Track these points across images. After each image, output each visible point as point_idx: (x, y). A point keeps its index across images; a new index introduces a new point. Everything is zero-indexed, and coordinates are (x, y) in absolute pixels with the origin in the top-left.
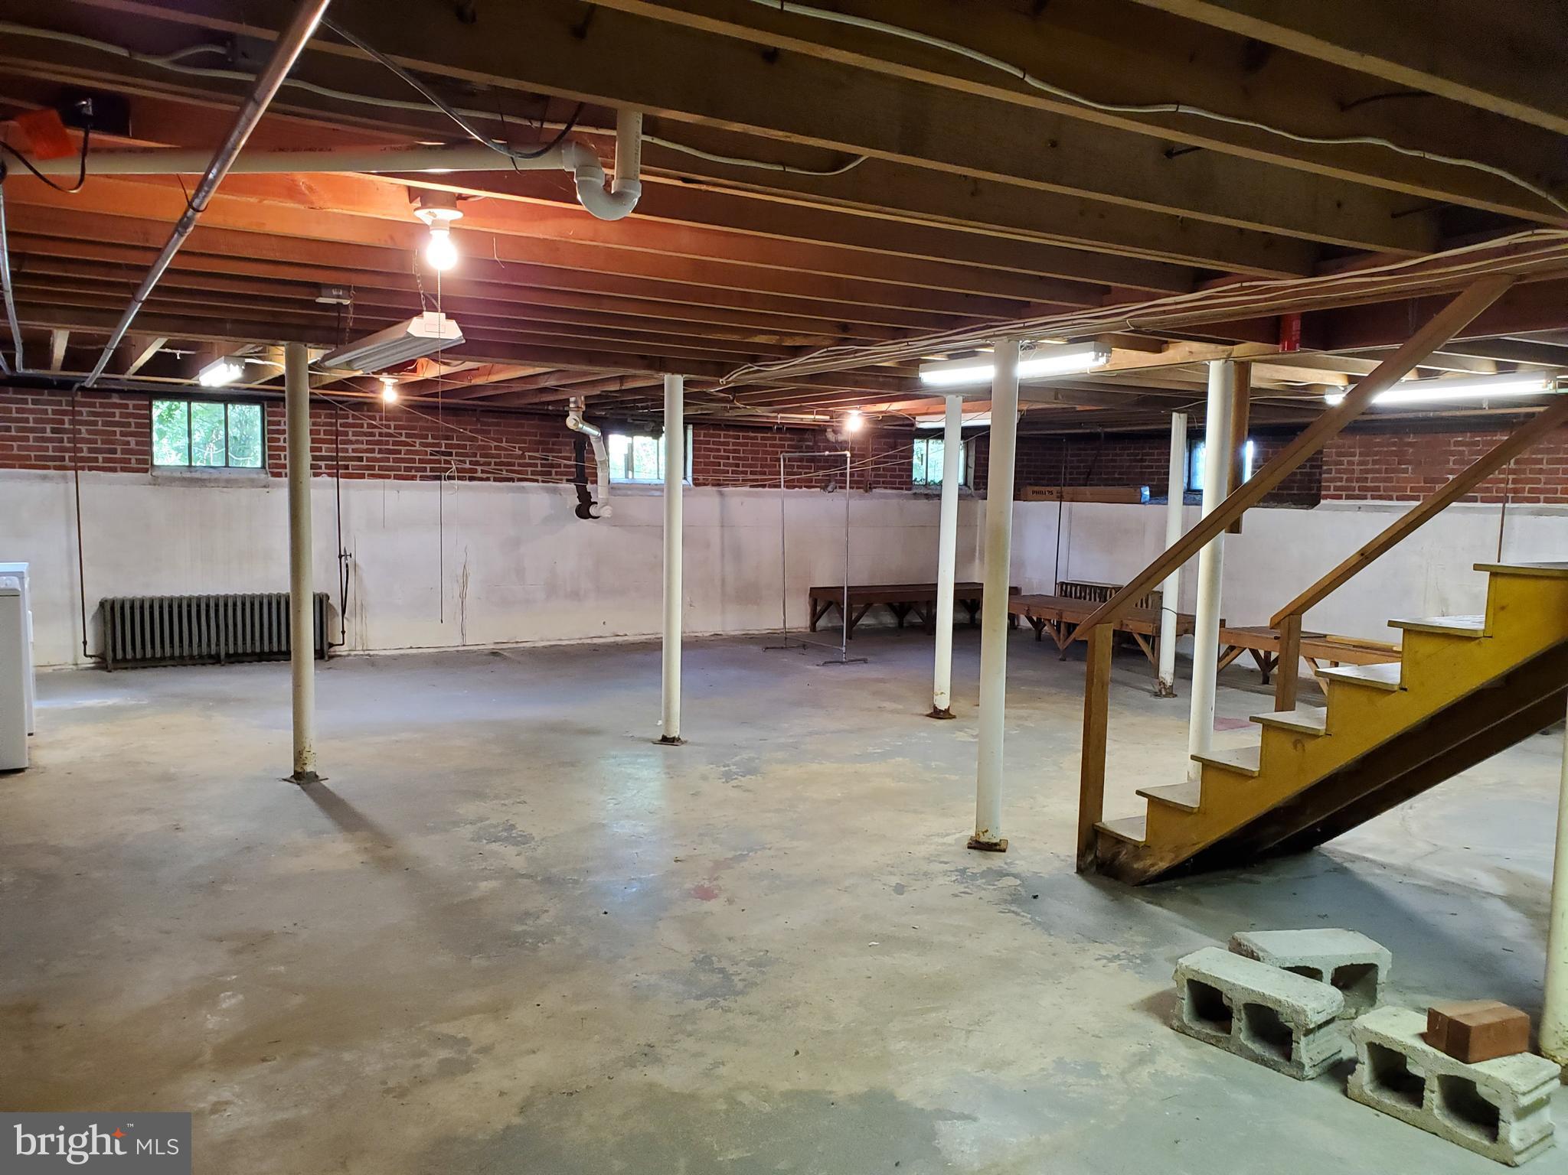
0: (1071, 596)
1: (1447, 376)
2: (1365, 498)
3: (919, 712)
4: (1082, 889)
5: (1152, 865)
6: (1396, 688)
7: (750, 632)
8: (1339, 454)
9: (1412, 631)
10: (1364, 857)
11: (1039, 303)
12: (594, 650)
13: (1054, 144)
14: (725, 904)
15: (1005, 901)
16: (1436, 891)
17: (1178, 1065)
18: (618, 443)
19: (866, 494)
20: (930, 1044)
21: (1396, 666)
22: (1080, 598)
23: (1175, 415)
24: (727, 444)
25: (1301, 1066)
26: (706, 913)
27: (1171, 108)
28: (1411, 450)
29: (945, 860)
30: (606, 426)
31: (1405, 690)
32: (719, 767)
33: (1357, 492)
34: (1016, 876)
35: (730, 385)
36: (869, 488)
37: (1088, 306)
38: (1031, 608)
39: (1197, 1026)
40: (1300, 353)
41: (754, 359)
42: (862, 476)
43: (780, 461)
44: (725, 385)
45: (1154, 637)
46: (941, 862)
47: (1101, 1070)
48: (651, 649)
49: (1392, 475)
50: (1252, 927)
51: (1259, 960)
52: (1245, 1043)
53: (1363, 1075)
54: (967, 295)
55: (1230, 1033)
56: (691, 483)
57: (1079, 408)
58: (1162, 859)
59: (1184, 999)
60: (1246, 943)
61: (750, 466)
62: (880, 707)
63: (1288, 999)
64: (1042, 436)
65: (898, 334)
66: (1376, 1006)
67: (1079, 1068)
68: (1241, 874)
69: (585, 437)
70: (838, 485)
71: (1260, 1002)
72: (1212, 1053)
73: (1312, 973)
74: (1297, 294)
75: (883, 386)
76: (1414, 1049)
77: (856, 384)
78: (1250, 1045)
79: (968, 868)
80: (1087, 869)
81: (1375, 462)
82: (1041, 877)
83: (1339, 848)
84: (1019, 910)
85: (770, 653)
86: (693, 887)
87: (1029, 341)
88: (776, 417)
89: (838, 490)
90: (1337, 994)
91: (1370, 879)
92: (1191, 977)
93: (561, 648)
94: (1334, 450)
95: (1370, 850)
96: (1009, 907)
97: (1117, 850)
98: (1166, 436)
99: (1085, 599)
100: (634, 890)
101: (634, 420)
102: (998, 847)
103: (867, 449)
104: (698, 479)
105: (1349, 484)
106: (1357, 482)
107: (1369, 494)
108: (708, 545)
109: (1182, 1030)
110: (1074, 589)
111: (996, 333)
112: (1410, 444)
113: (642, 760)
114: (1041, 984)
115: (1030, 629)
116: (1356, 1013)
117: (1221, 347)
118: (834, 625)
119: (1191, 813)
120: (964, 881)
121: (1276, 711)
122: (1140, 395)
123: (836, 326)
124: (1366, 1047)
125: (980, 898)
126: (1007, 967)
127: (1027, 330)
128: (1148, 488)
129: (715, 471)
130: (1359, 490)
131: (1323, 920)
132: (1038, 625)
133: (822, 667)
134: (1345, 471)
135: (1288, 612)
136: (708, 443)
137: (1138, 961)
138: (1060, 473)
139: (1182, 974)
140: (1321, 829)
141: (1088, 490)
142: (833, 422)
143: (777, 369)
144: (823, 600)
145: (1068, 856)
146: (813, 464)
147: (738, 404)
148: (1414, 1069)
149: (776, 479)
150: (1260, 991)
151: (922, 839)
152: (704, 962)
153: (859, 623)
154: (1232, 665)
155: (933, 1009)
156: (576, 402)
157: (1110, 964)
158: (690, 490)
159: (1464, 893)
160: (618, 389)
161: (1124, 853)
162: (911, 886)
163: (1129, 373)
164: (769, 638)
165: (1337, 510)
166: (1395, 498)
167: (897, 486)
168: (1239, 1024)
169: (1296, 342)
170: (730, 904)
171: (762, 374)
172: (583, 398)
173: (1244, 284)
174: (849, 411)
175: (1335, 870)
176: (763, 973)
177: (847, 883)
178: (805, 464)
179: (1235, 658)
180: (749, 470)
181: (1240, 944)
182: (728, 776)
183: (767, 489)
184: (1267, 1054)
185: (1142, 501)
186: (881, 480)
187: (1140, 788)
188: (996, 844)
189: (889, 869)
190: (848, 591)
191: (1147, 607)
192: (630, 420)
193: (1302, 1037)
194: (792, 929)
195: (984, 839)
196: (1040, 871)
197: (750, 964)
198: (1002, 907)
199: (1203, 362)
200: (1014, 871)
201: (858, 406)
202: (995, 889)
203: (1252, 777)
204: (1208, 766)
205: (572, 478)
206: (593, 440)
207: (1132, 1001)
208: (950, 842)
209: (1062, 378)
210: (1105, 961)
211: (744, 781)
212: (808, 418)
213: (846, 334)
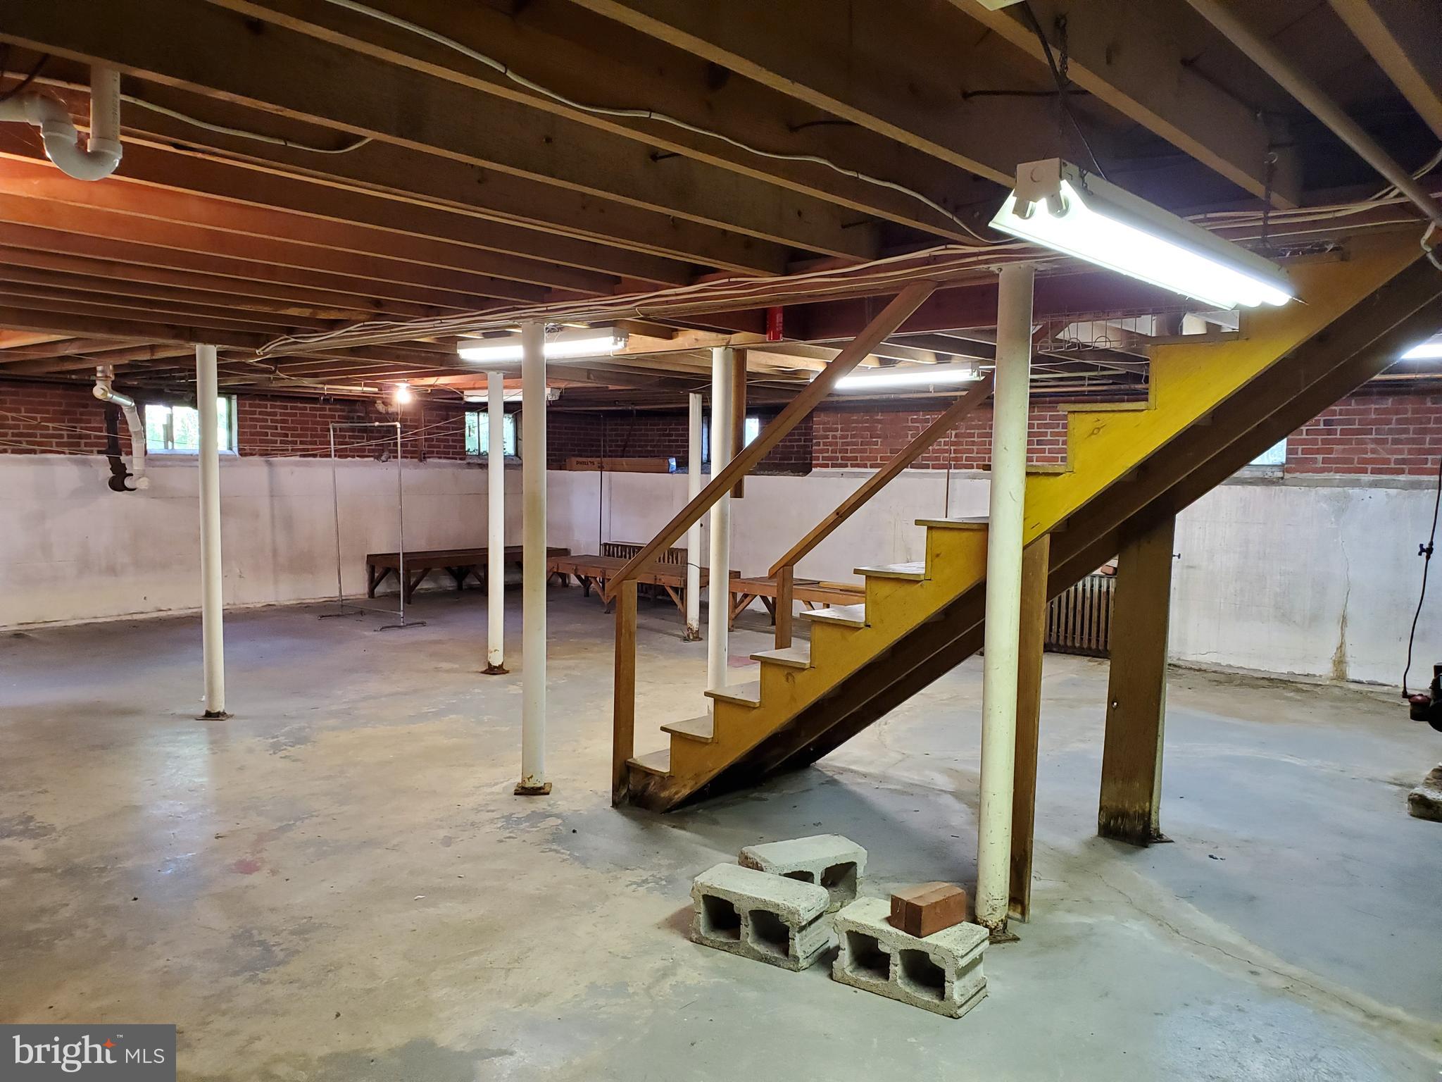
0: (614, 556)
1: (900, 365)
2: (846, 466)
3: (476, 670)
4: (618, 821)
5: (676, 793)
6: (862, 625)
7: (304, 601)
8: (825, 430)
9: (871, 577)
10: (849, 769)
11: (560, 290)
12: (134, 627)
13: (549, 140)
14: (268, 875)
15: (547, 841)
16: (903, 793)
17: (695, 974)
18: (156, 413)
19: (421, 464)
20: (471, 987)
21: (860, 608)
22: (621, 557)
23: (691, 395)
24: (275, 414)
25: (796, 959)
26: (247, 887)
27: (646, 115)
28: (880, 426)
29: (493, 808)
30: (142, 397)
31: (869, 626)
32: (267, 739)
33: (840, 461)
34: (558, 816)
35: (268, 357)
36: (422, 457)
37: (604, 295)
38: (578, 567)
39: (712, 936)
40: (783, 342)
41: (290, 331)
42: (416, 446)
43: (330, 432)
44: (261, 356)
45: (682, 589)
46: (488, 811)
47: (629, 988)
48: (192, 623)
49: (866, 447)
50: (761, 840)
51: (762, 870)
52: (752, 945)
53: (845, 957)
54: (492, 278)
55: (739, 939)
56: (237, 453)
57: (611, 387)
58: (685, 786)
59: (700, 913)
60: (752, 856)
61: (299, 436)
62: (436, 668)
63: (785, 902)
64: (582, 412)
65: (431, 312)
66: (856, 898)
67: (609, 989)
68: (753, 793)
69: (117, 408)
70: (392, 455)
71: (762, 907)
72: (725, 958)
73: (805, 876)
74: (773, 291)
75: (425, 360)
76: (882, 931)
77: (398, 358)
78: (756, 947)
79: (514, 814)
80: (620, 803)
81: (853, 436)
82: (581, 814)
83: (830, 763)
84: (559, 848)
85: (326, 621)
86: (234, 862)
87: (553, 324)
88: (323, 389)
89: (392, 459)
90: (824, 892)
91: (854, 788)
92: (706, 893)
93: (97, 626)
94: (821, 426)
95: (855, 762)
96: (549, 846)
97: (647, 782)
98: (685, 413)
99: (625, 557)
100: (169, 872)
101: (171, 390)
102: (542, 791)
103: (418, 420)
104: (245, 449)
105: (834, 455)
106: (840, 453)
107: (849, 463)
108: (256, 516)
109: (700, 942)
110: (616, 549)
111: (523, 315)
112: (879, 421)
113: (184, 738)
114: (576, 915)
115: (580, 587)
116: (841, 906)
117: (721, 336)
118: (393, 590)
119: (707, 744)
120: (510, 826)
121: (776, 649)
122: (660, 377)
123: (370, 302)
124: (845, 934)
125: (524, 841)
126: (546, 903)
127: (550, 314)
128: (674, 459)
129: (262, 441)
130: (842, 460)
131: (816, 828)
132: (586, 582)
133: (380, 632)
134: (831, 444)
135: (782, 564)
136: (254, 412)
137: (664, 883)
138: (600, 445)
139: (699, 890)
140: (814, 748)
141: (624, 460)
142: (382, 394)
143: (314, 342)
144: (379, 567)
145: (605, 792)
146: (365, 435)
147: (282, 375)
148: (883, 948)
149: (328, 448)
150: (762, 898)
151: (471, 790)
152: (244, 937)
153: (418, 587)
154: (747, 610)
155: (476, 953)
156: (104, 371)
157: (639, 888)
158: (235, 459)
159: (922, 792)
160: (149, 358)
161: (652, 784)
162: (458, 838)
163: (648, 357)
164: (325, 606)
165: (825, 477)
166: (868, 465)
167: (451, 456)
168: (747, 929)
169: (780, 332)
170: (273, 875)
171: (299, 346)
172: (111, 367)
173: (732, 280)
174: (397, 384)
175: (828, 782)
176: (306, 940)
177: (395, 842)
178: (357, 434)
179: (749, 604)
180: (298, 440)
181: (747, 858)
182: (276, 748)
183: (318, 459)
184: (769, 953)
185: (670, 470)
186: (435, 450)
187: (663, 725)
188: (540, 788)
189: (438, 823)
190: (403, 557)
191: (677, 563)
192: (166, 390)
193: (797, 934)
194: (338, 893)
195: (529, 784)
196: (581, 808)
197: (292, 933)
198: (544, 847)
199: (708, 349)
200: (555, 811)
201: (406, 380)
202: (537, 831)
203: (754, 708)
204: (719, 700)
205: (104, 449)
206: (125, 411)
207: (657, 921)
208: (497, 791)
209: (591, 360)
210: (634, 886)
211: (293, 751)
212: (357, 390)
213: (379, 310)
